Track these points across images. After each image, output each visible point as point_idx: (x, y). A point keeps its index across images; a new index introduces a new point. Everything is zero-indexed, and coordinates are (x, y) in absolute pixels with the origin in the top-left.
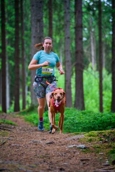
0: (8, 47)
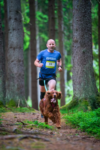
0: (39, 13)
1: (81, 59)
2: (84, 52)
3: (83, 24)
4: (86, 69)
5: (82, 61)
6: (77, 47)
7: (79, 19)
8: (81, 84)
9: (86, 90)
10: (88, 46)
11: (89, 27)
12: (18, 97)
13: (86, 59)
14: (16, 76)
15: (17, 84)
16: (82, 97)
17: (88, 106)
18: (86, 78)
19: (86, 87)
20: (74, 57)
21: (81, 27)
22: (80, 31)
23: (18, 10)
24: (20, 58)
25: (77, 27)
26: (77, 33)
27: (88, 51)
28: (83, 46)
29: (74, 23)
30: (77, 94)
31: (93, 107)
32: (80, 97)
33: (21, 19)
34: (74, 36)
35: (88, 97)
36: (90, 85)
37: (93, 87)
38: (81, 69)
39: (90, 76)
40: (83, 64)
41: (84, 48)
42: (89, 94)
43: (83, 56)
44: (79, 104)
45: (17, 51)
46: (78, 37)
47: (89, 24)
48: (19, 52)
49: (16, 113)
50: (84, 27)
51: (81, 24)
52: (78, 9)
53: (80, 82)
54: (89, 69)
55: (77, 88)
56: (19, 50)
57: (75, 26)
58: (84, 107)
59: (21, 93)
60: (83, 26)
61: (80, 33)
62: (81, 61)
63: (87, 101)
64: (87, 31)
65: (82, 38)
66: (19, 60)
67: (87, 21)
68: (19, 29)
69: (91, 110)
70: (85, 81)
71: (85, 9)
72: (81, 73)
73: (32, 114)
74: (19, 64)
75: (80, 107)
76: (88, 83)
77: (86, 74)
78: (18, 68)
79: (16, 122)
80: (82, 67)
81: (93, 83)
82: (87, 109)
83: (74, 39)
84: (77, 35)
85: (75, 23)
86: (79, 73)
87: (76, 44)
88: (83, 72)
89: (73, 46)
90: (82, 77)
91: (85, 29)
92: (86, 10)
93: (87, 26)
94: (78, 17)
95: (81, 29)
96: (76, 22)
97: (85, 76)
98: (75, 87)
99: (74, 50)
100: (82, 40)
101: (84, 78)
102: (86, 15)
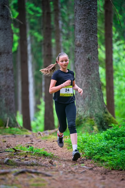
1: (85, 68)
2: (89, 59)
3: (88, 24)
4: (92, 81)
5: (87, 70)
6: (80, 52)
7: (82, 18)
8: (86, 99)
9: (91, 106)
10: (93, 51)
11: (95, 27)
12: (6, 115)
13: (91, 67)
14: (3, 89)
15: (4, 98)
16: (86, 115)
17: (93, 125)
18: (91, 91)
19: (91, 102)
20: (77, 65)
21: (85, 28)
22: (84, 33)
23: (5, 4)
24: (8, 66)
25: (80, 28)
26: (81, 35)
27: (94, 58)
28: (88, 52)
29: (76, 22)
30: (80, 111)
31: (100, 127)
32: (84, 115)
33: (9, 16)
34: (77, 39)
35: (94, 114)
36: (96, 101)
37: (100, 103)
38: (85, 80)
39: (97, 89)
40: (88, 74)
41: (89, 53)
42: (95, 112)
43: (88, 64)
44: (82, 123)
45: (4, 57)
46: (81, 41)
47: (94, 23)
48: (7, 58)
49: (5, 136)
50: (89, 28)
51: (85, 23)
52: (81, 5)
53: (84, 97)
54: (95, 81)
55: (81, 104)
56: (7, 55)
57: (78, 26)
58: (89, 127)
59: (10, 110)
60: (87, 27)
61: (83, 35)
62: (85, 70)
63: (92, 119)
64: (93, 33)
65: (86, 42)
66: (7, 68)
67: (92, 20)
68: (6, 29)
69: (98, 130)
70: (90, 95)
71: (89, 5)
72: (85, 85)
73: (25, 136)
74: (8, 73)
75: (84, 127)
76: (93, 97)
77: (92, 86)
78: (6, 78)
79: (5, 147)
80: (87, 78)
81: (100, 98)
82: (93, 129)
83: (76, 42)
84: (80, 37)
85: (78, 23)
86: (83, 85)
87: (79, 49)
88: (88, 84)
89: (76, 52)
90: (87, 90)
91: (90, 30)
92: (91, 6)
93: (93, 26)
94: (80, 15)
95: (85, 29)
96: (79, 21)
97: (90, 88)
98: (78, 103)
99: (77, 57)
100: (86, 44)
101: (89, 91)
102: (91, 12)
